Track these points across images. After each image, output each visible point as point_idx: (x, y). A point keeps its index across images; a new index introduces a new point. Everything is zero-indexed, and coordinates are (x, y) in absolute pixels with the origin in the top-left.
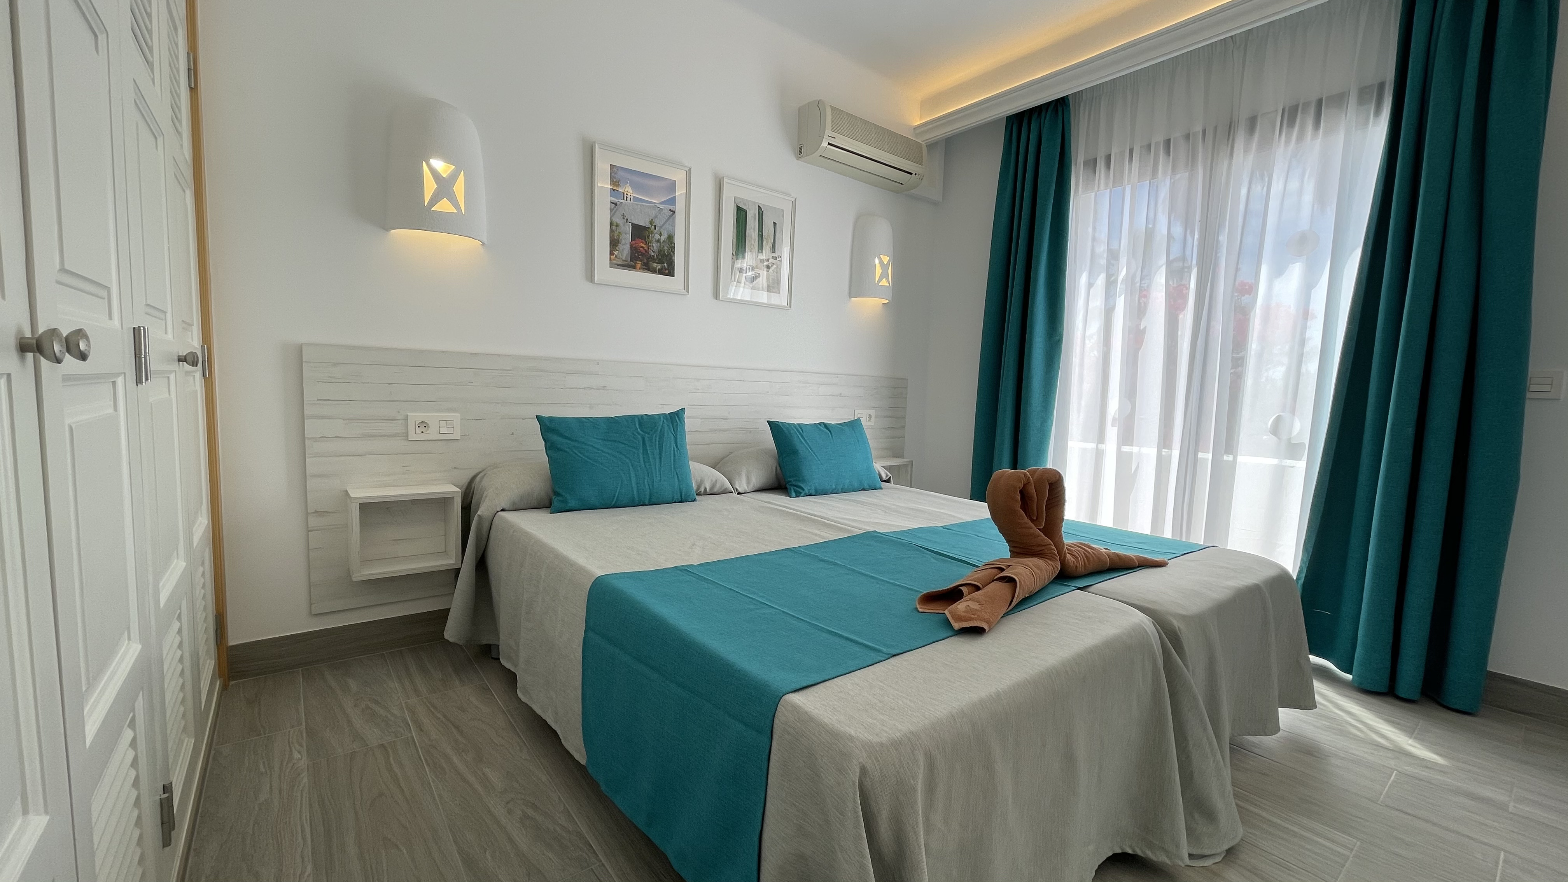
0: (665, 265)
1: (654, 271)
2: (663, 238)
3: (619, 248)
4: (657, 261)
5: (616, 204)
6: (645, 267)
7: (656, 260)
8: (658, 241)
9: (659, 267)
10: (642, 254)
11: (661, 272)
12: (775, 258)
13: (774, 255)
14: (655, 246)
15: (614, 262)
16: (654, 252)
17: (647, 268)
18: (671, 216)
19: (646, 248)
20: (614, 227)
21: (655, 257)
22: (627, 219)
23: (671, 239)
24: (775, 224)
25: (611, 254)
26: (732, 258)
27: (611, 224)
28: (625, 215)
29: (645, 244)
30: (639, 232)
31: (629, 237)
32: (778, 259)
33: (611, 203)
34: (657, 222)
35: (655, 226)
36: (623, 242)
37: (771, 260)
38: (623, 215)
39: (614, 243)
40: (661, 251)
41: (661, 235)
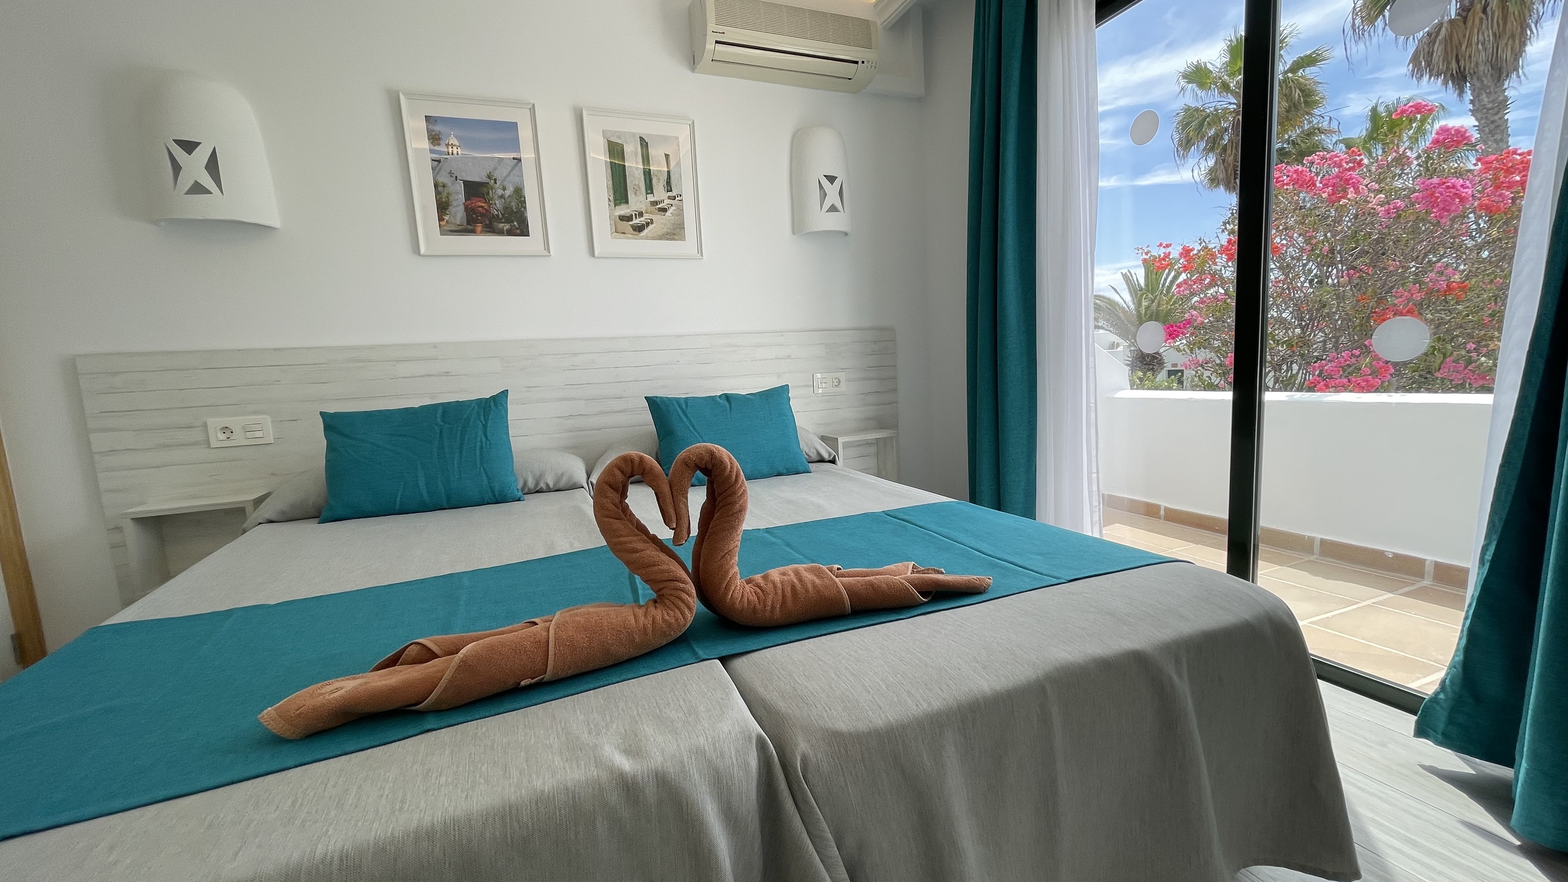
0: (515, 223)
1: (501, 233)
2: (508, 193)
3: (450, 212)
4: (503, 221)
5: (439, 161)
6: (488, 230)
7: (501, 219)
8: (502, 197)
9: (507, 227)
10: (482, 215)
11: (510, 233)
12: (674, 198)
13: (670, 194)
14: (499, 204)
15: (445, 228)
16: (497, 211)
17: (491, 229)
18: (516, 164)
19: (486, 207)
20: (440, 189)
21: (500, 216)
22: (456, 177)
23: (519, 193)
24: (667, 156)
25: (441, 219)
26: (609, 205)
27: (436, 186)
28: (453, 171)
29: (484, 203)
30: (474, 189)
31: (462, 197)
32: (677, 199)
33: (433, 160)
34: (497, 175)
35: (495, 180)
36: (455, 203)
37: (667, 201)
38: (451, 173)
39: (443, 207)
40: (507, 208)
41: (504, 189)
